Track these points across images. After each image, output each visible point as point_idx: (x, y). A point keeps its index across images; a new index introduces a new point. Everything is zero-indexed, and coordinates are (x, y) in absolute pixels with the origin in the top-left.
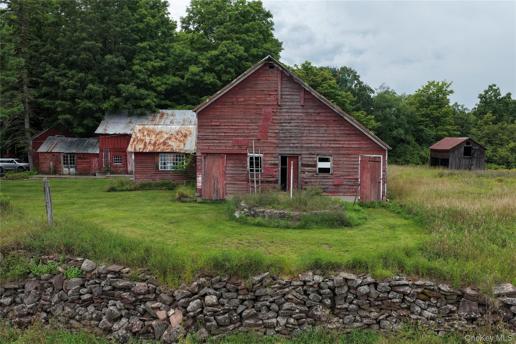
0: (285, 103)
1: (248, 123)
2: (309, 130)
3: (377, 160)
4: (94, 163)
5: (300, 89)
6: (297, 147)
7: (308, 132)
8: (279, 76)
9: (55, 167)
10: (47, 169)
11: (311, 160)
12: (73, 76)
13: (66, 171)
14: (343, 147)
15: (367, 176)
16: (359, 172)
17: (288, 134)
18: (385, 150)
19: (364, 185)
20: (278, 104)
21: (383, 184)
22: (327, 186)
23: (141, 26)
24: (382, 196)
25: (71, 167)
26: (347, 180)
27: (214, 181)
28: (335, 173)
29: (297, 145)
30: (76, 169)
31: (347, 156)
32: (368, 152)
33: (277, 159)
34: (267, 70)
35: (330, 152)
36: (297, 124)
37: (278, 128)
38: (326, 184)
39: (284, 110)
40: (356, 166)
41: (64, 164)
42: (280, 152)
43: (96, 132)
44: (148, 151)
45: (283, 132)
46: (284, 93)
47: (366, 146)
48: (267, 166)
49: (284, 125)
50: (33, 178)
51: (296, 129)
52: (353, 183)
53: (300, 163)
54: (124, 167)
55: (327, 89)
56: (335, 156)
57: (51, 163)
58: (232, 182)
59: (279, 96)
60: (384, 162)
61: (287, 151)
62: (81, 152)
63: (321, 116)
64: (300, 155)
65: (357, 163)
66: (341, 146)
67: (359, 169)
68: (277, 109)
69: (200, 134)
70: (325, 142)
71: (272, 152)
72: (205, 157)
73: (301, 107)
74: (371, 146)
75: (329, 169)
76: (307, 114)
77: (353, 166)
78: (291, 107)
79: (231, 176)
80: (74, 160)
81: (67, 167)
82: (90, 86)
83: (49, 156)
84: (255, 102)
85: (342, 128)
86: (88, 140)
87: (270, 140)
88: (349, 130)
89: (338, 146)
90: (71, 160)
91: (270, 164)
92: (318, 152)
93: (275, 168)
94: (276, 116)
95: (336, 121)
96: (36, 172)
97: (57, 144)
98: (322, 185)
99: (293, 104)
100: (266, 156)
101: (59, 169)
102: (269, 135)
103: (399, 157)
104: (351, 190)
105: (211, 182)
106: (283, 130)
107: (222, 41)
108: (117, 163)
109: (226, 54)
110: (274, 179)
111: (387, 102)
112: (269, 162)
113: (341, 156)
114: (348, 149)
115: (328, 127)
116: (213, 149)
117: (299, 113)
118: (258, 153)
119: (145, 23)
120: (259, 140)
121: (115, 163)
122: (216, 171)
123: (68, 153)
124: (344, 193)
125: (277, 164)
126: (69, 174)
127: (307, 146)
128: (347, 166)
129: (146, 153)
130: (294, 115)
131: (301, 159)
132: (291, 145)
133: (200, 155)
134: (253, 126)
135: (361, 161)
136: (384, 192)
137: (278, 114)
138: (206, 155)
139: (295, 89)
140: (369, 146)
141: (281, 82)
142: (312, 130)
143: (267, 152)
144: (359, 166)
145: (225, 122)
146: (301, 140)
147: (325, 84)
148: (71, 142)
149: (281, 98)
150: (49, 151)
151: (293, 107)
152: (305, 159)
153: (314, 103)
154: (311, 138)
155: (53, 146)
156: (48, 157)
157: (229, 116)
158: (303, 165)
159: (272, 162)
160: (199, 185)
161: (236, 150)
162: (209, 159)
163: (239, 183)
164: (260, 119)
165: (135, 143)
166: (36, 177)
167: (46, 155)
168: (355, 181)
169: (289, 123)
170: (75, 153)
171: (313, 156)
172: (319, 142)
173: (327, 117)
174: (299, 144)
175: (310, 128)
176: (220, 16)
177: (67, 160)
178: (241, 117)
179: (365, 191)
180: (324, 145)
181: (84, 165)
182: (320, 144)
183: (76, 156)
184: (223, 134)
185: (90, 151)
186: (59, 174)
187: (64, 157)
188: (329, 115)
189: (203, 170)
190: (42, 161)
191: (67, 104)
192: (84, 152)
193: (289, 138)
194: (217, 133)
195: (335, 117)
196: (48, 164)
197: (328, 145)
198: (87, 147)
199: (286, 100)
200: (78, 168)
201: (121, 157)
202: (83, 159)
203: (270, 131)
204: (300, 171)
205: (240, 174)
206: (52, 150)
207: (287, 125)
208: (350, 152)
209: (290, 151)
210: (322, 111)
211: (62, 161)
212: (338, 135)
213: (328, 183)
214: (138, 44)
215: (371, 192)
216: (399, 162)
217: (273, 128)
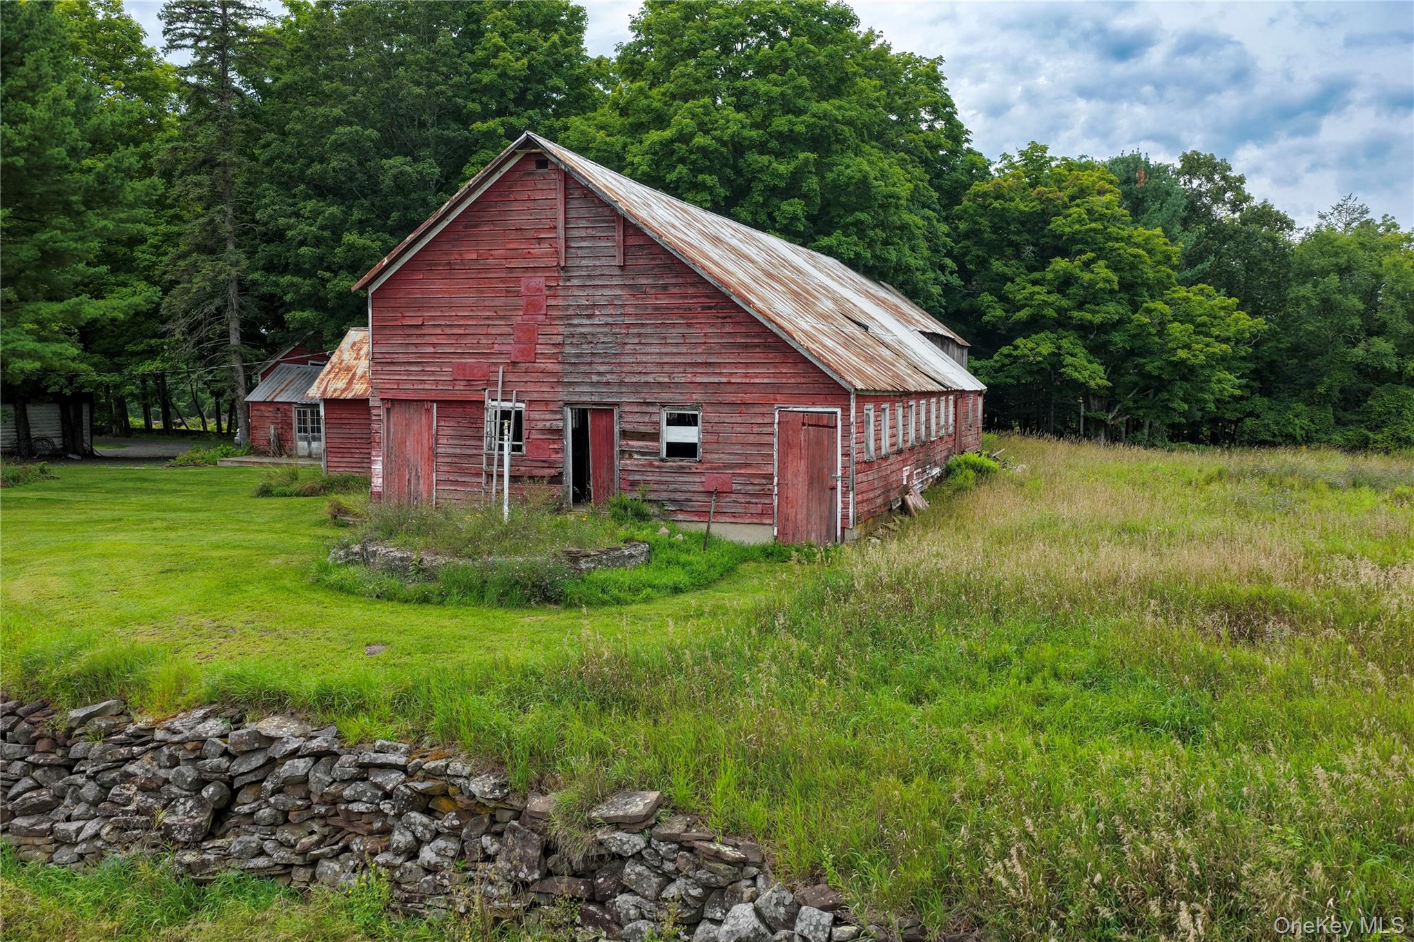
0: (577, 262)
1: (488, 318)
2: (639, 335)
3: (825, 422)
5: (613, 221)
6: (608, 383)
7: (636, 341)
8: (560, 186)
9: (280, 437)
10: (263, 443)
11: (646, 419)
12: (316, 213)
13: (303, 448)
14: (729, 383)
15: (799, 468)
16: (776, 456)
17: (586, 348)
18: (849, 394)
19: (790, 495)
20: (558, 265)
21: (845, 495)
22: (688, 496)
23: (487, 77)
24: (843, 529)
25: (314, 439)
26: (741, 480)
27: (410, 474)
28: (709, 456)
29: (609, 376)
31: (743, 409)
32: (798, 398)
33: (558, 416)
34: (531, 173)
35: (694, 397)
36: (610, 320)
37: (561, 330)
38: (684, 488)
39: (575, 282)
40: (766, 439)
41: (300, 431)
42: (565, 398)
44: (350, 396)
45: (574, 341)
46: (575, 233)
47: (793, 381)
48: (535, 435)
49: (576, 321)
50: (226, 464)
51: (606, 335)
52: (758, 488)
53: (617, 429)
55: (1080, 221)
56: (709, 409)
57: (272, 429)
58: (451, 478)
59: (562, 242)
60: (846, 426)
61: (585, 395)
63: (672, 296)
64: (617, 404)
65: (769, 430)
66: (724, 380)
67: (776, 447)
68: (557, 279)
69: (377, 349)
70: (681, 369)
71: (547, 397)
72: (388, 410)
73: (618, 272)
74: (808, 380)
75: (695, 445)
76: (636, 290)
77: (758, 437)
78: (593, 273)
79: (449, 460)
80: (319, 422)
81: (306, 439)
82: (350, 238)
83: (267, 412)
84: (503, 262)
85: (727, 329)
87: (542, 364)
88: (747, 335)
89: (716, 380)
90: (313, 422)
91: (543, 431)
92: (665, 397)
93: (554, 441)
94: (555, 296)
95: (710, 308)
96: (243, 450)
97: (290, 382)
98: (675, 491)
99: (598, 263)
100: (533, 407)
101: (289, 444)
102: (540, 349)
103: (1377, 428)
104: (753, 509)
105: (404, 476)
106: (573, 336)
107: (686, 102)
109: (692, 135)
110: (552, 472)
111: (1336, 254)
112: (540, 425)
113: (726, 409)
114: (746, 388)
115: (689, 325)
116: (410, 390)
117: (612, 290)
118: (510, 400)
119: (499, 71)
120: (514, 363)
122: (414, 451)
123: (307, 405)
124: (734, 515)
125: (559, 432)
126: (310, 456)
127: (634, 380)
128: (741, 438)
129: (345, 400)
130: (602, 296)
131: (620, 417)
132: (595, 378)
133: (378, 403)
134: (501, 327)
135: (779, 423)
136: (845, 517)
137: (561, 293)
138: (392, 403)
139: (604, 221)
140: (803, 380)
141: (566, 203)
142: (646, 335)
143: (535, 396)
144: (776, 440)
145: (433, 318)
146: (620, 364)
147: (1078, 206)
149: (567, 247)
150: (270, 399)
151: (598, 273)
152: (629, 418)
153: (653, 259)
154: (644, 359)
155: (283, 386)
156: (266, 414)
157: (443, 301)
158: (625, 434)
159: (548, 424)
160: (377, 482)
161: (460, 391)
162: (398, 416)
163: (467, 479)
164: (516, 308)
165: (332, 375)
166: (232, 462)
167: (262, 408)
168: (764, 481)
169: (589, 316)
171: (651, 409)
172: (666, 368)
173: (686, 298)
174: (614, 376)
175: (643, 331)
176: (690, 35)
177: (305, 422)
178: (470, 302)
179: (791, 511)
180: (679, 378)
182: (670, 374)
184: (431, 350)
186: (289, 456)
187: (299, 413)
188: (690, 291)
189: (384, 444)
190: (257, 424)
191: (306, 285)
193: (588, 360)
194: (416, 345)
195: (707, 297)
196: (266, 431)
197: (689, 378)
199: (580, 253)
203: (542, 339)
204: (617, 449)
205: (470, 456)
206: (275, 396)
207: (585, 321)
208: (749, 398)
209: (592, 394)
210: (674, 281)
211: (295, 425)
212: (717, 348)
213: (691, 488)
214: (474, 126)
215: (808, 516)
216: (1376, 442)
217: (548, 330)
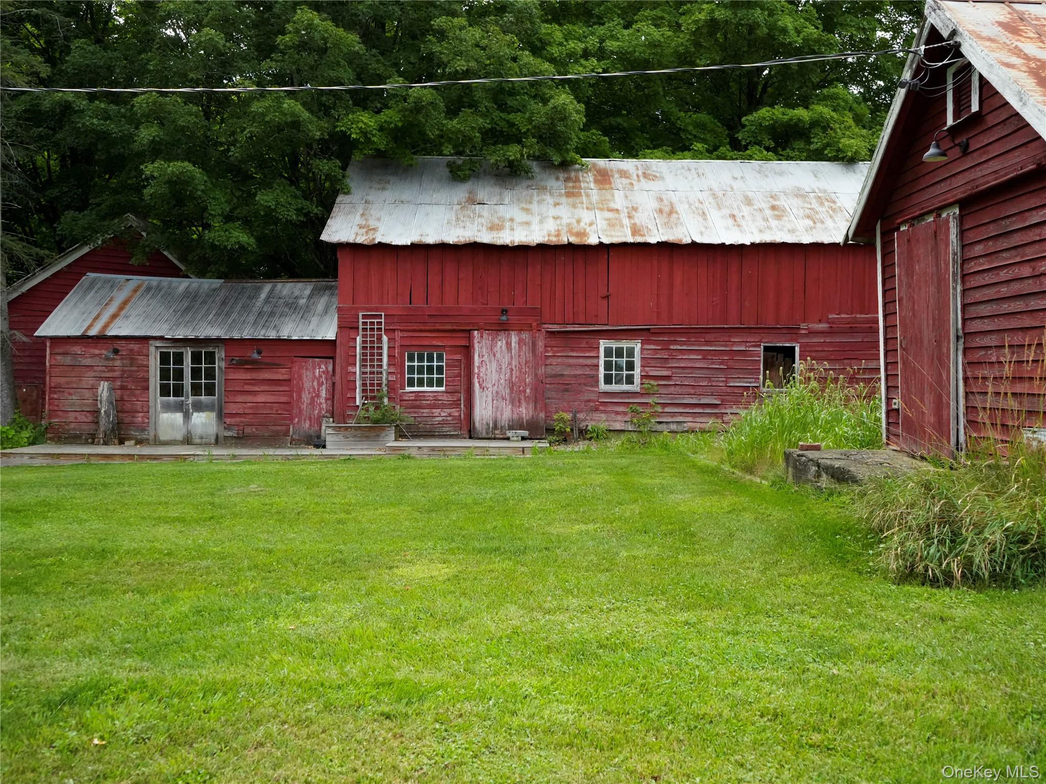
4: (307, 385)
9: (120, 406)
10: (82, 418)
13: (172, 426)
25: (198, 407)
30: (221, 416)
41: (165, 391)
43: (324, 237)
50: (17, 461)
54: (456, 404)
57: (104, 389)
62: (246, 335)
80: (210, 374)
81: (179, 407)
83: (89, 357)
86: (267, 288)
90: (196, 373)
96: (26, 434)
97: (125, 303)
101: (139, 418)
108: (421, 383)
121: (411, 383)
123: (186, 341)
126: (187, 440)
148: (192, 297)
150: (93, 332)
155: (112, 309)
156: (88, 362)
166: (32, 456)
167: (77, 349)
170: (219, 340)
177: (179, 375)
181: (261, 398)
183: (220, 354)
185: (291, 330)
186: (139, 442)
187: (164, 358)
190: (56, 381)
192: (261, 334)
196: (87, 394)
198: (272, 314)
200: (232, 408)
201: (440, 358)
202: (255, 365)
206: (106, 326)
211: (155, 381)
